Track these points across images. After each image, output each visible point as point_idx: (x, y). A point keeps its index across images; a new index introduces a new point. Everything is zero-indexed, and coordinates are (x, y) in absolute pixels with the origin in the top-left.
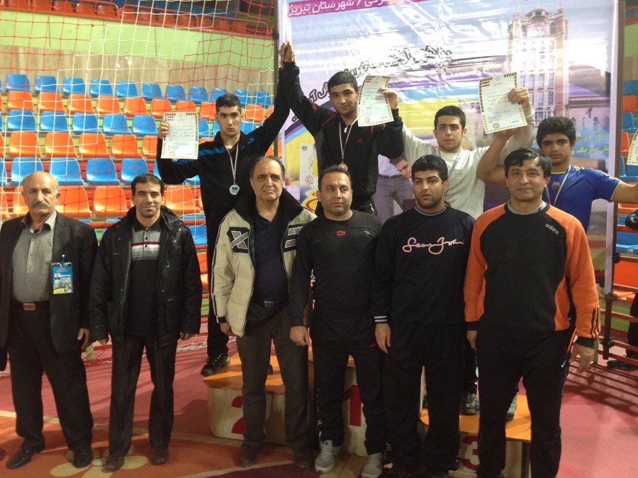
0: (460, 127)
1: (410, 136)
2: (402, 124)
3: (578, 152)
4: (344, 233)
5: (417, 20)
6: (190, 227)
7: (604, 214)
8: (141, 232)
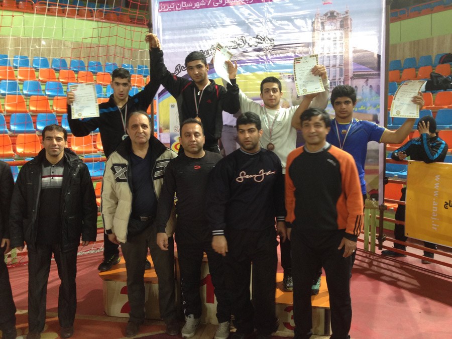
0: (279, 90)
1: (245, 98)
2: (238, 90)
3: (360, 109)
4: (200, 167)
5: (251, 17)
6: (87, 164)
7: (377, 151)
8: (49, 168)
